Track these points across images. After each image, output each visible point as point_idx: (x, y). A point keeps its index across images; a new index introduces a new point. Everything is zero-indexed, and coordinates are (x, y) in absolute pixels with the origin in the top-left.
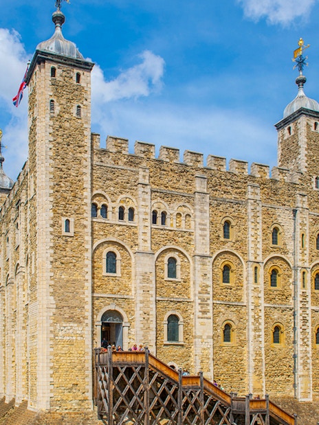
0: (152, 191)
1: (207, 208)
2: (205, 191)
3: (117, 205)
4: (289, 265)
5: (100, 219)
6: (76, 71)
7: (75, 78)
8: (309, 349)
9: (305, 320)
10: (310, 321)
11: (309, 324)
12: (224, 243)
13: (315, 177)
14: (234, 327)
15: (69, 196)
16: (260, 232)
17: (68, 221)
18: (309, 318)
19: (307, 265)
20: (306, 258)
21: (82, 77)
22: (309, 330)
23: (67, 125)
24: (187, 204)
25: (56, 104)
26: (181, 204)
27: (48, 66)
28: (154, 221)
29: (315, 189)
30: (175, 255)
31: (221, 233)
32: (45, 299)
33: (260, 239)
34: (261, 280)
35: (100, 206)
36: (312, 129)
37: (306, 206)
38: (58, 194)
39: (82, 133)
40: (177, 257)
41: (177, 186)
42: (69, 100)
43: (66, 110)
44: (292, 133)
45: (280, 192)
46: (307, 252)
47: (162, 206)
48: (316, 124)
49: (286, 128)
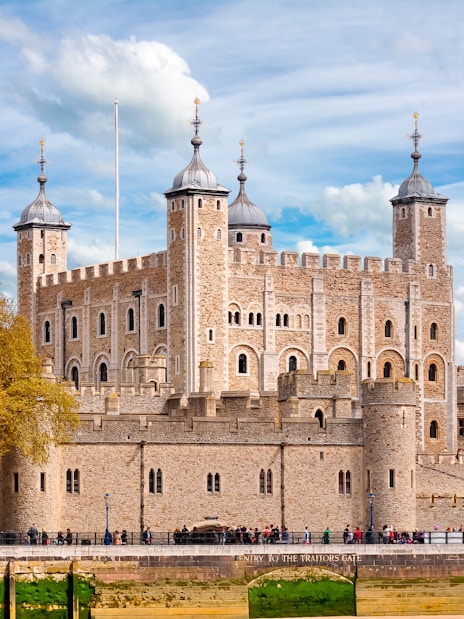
0: (276, 296)
1: (323, 308)
2: (322, 291)
3: (248, 312)
4: (401, 357)
5: (235, 326)
6: (217, 199)
7: (216, 206)
8: (422, 443)
10: (423, 414)
11: (422, 418)
12: (339, 340)
13: (428, 265)
15: (211, 309)
16: (373, 328)
17: (211, 331)
18: (422, 412)
19: (419, 357)
20: (419, 350)
21: (221, 203)
22: (422, 424)
23: (210, 248)
24: (306, 306)
25: (202, 231)
26: (301, 305)
27: (196, 198)
28: (278, 324)
29: (429, 277)
30: (295, 354)
31: (337, 331)
33: (372, 335)
35: (233, 314)
36: (426, 215)
37: (418, 297)
38: (204, 308)
39: (221, 253)
40: (296, 356)
41: (297, 288)
42: (212, 226)
44: (406, 217)
45: (392, 284)
46: (420, 344)
47: (284, 309)
48: (430, 209)
49: (401, 208)
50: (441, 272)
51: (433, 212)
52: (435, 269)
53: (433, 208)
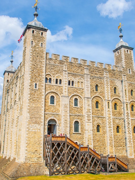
0: (68, 73)
1: (89, 80)
2: (88, 73)
3: (55, 78)
4: (121, 101)
5: (48, 83)
6: (41, 31)
7: (41, 34)
8: (131, 135)
9: (129, 124)
10: (131, 124)
11: (130, 125)
12: (96, 93)
13: (128, 69)
14: (101, 126)
15: (37, 75)
16: (109, 89)
17: (36, 84)
18: (130, 122)
19: (128, 101)
20: (127, 99)
21: (43, 33)
22: (130, 127)
23: (37, 49)
24: (81, 78)
25: (33, 42)
26: (79, 78)
27: (32, 30)
28: (69, 84)
29: (129, 73)
30: (77, 97)
31: (95, 89)
32: (26, 114)
33: (109, 91)
34: (111, 107)
35: (48, 78)
36: (126, 52)
37: (126, 79)
38: (33, 74)
39: (43, 52)
41: (77, 71)
42: (38, 41)
43: (37, 45)
44: (119, 54)
45: (116, 74)
46: (128, 96)
47: (72, 79)
50: (133, 72)
52: (131, 71)
53: (128, 50)
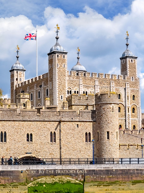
0: (83, 86)
1: (98, 90)
2: (98, 84)
3: (74, 91)
4: (123, 105)
6: (63, 55)
7: (63, 57)
9: (129, 123)
10: (131, 123)
11: (130, 124)
13: (132, 77)
15: (62, 89)
17: (62, 96)
18: (130, 122)
19: (129, 105)
20: (129, 103)
21: (65, 56)
22: (130, 126)
23: (61, 70)
24: (93, 89)
25: (59, 65)
26: (91, 89)
27: (57, 54)
29: (132, 81)
35: (69, 91)
36: (131, 62)
37: (129, 87)
38: (59, 89)
39: (65, 72)
41: (90, 83)
42: (62, 63)
43: (61, 66)
44: (125, 63)
45: (120, 83)
46: (129, 101)
47: (86, 90)
48: (132, 60)
49: (123, 60)
50: (136, 79)
51: (133, 61)
52: (134, 78)
53: (133, 60)
